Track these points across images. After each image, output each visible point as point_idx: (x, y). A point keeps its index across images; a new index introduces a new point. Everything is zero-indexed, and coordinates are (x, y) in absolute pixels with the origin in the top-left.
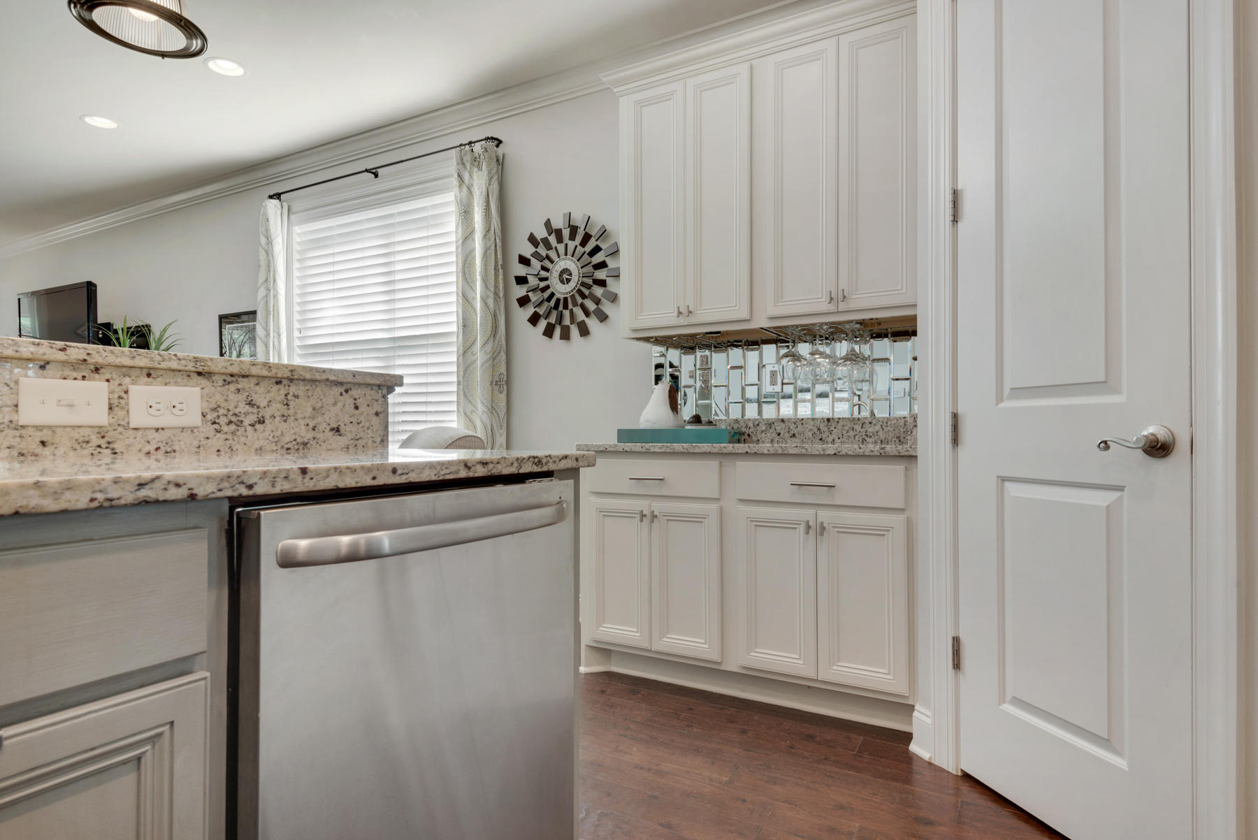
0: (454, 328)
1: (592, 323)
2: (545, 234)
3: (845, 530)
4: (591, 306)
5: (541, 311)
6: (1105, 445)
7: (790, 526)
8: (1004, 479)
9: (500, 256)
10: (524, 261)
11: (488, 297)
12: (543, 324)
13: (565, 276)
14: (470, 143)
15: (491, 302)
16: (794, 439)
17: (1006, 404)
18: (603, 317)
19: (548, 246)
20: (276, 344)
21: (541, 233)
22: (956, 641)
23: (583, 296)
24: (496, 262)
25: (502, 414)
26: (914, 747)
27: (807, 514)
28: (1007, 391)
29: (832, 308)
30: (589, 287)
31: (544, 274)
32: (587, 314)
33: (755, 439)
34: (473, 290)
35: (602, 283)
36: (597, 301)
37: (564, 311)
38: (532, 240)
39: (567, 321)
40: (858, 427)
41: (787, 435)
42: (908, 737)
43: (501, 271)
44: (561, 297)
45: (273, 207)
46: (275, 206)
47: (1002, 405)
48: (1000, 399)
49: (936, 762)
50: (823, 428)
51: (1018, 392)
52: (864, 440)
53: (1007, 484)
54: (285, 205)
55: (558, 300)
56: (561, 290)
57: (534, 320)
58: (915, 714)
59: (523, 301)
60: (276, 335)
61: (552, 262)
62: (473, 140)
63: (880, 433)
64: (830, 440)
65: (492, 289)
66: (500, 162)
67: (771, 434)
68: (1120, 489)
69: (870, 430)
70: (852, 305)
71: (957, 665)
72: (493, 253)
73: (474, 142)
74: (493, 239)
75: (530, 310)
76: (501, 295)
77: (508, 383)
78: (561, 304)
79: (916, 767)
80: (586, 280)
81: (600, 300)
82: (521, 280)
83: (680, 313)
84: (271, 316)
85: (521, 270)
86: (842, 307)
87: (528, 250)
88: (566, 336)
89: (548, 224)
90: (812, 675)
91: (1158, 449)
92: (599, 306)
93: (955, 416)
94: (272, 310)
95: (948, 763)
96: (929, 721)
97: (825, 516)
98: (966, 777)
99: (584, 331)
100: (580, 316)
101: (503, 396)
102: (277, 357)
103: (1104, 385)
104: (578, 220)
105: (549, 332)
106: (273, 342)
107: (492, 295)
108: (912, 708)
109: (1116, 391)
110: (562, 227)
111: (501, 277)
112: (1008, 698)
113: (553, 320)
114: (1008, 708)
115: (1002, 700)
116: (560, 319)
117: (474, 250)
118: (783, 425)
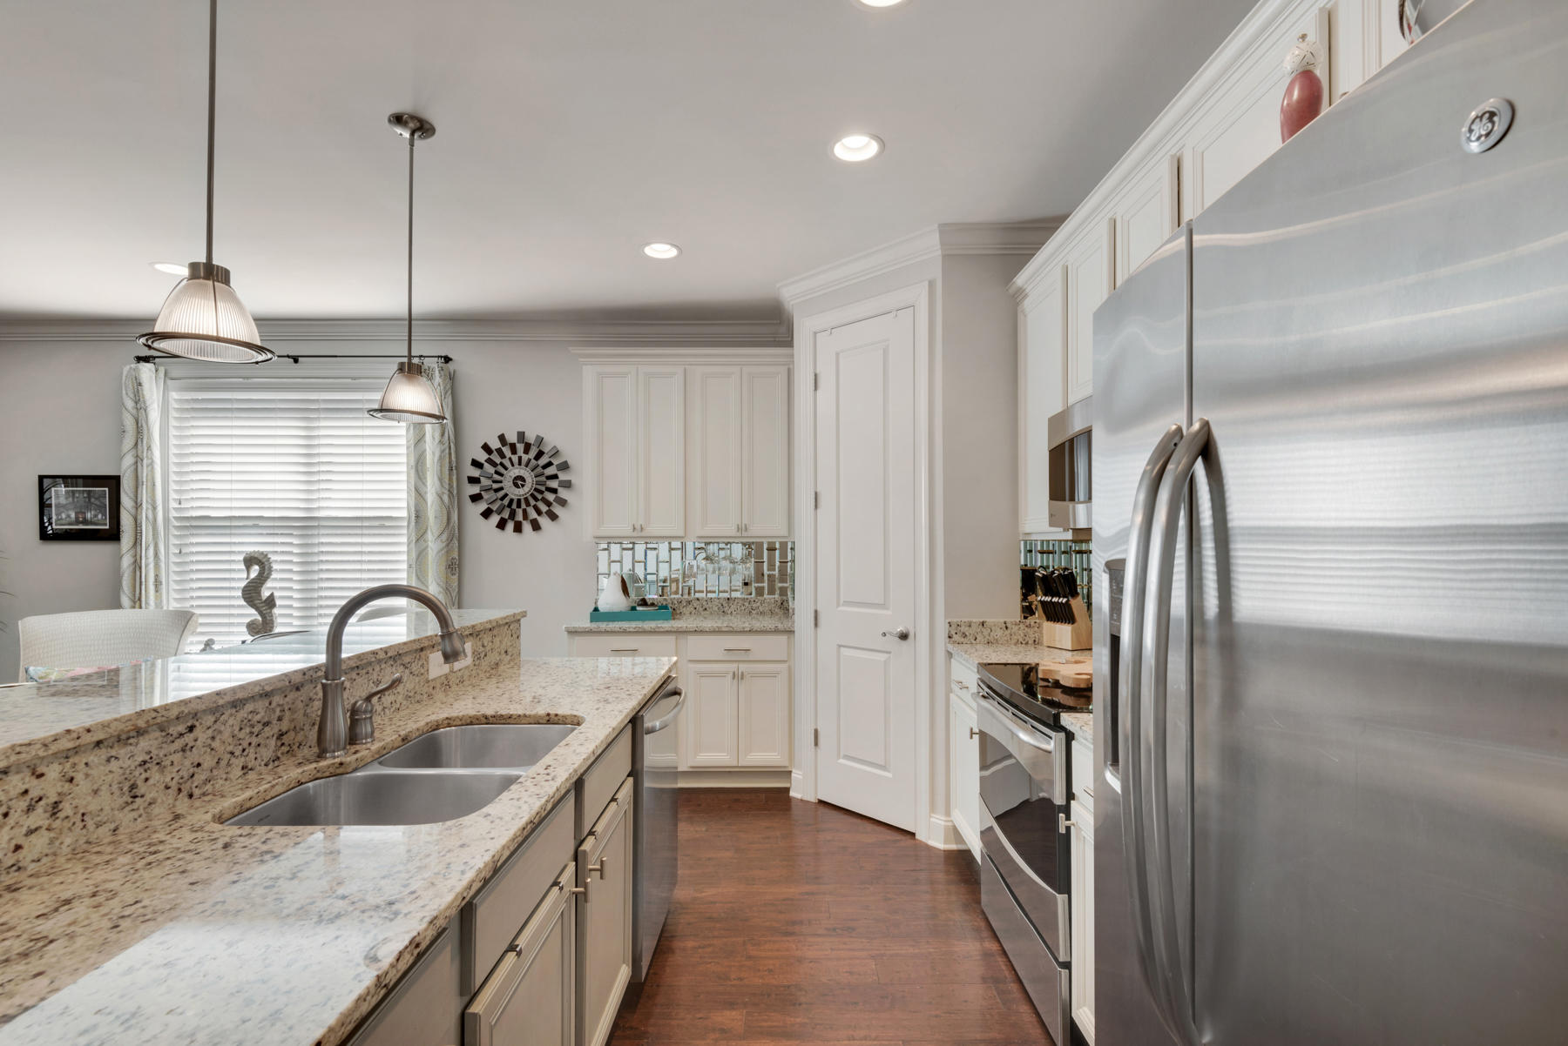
0: (404, 514)
1: (544, 521)
2: (498, 445)
3: (755, 675)
4: (544, 508)
5: (494, 507)
6: (884, 634)
7: (722, 675)
8: (840, 646)
9: (453, 459)
10: (476, 464)
11: (443, 493)
12: (495, 519)
13: (518, 481)
14: (421, 356)
15: (446, 498)
16: (705, 612)
17: (841, 608)
18: (553, 517)
19: (502, 455)
20: (150, 516)
21: (495, 444)
22: (816, 731)
23: (536, 499)
24: (450, 462)
25: (454, 594)
26: (792, 794)
27: (732, 667)
28: (841, 602)
29: (739, 534)
30: (541, 492)
31: (497, 477)
32: (539, 512)
33: (678, 612)
34: (424, 483)
35: (554, 491)
36: (549, 504)
37: (517, 510)
38: (486, 448)
39: (519, 517)
40: (747, 604)
41: (701, 609)
42: (787, 790)
43: (455, 471)
44: (515, 498)
45: (147, 371)
46: (150, 370)
47: (840, 609)
48: (838, 605)
49: (805, 798)
50: (725, 605)
51: (847, 603)
52: (750, 612)
53: (842, 649)
54: (162, 370)
55: (512, 500)
56: (515, 493)
57: (486, 514)
58: (793, 775)
59: (476, 498)
60: (150, 507)
61: (506, 469)
62: (424, 355)
63: (760, 608)
64: (729, 612)
65: (447, 487)
66: (452, 378)
67: (690, 608)
68: (890, 653)
69: (754, 605)
70: (749, 534)
71: (816, 744)
72: (447, 456)
73: (425, 357)
74: (447, 444)
75: (483, 506)
76: (455, 492)
77: (460, 566)
78: (513, 505)
79: (793, 804)
80: (539, 487)
81: (551, 504)
82: (473, 480)
83: (634, 529)
84: (144, 486)
85: (476, 473)
86: (744, 534)
87: (482, 457)
88: (518, 528)
89: (502, 438)
90: (735, 764)
91: (904, 637)
92: (551, 508)
93: (816, 612)
94: (145, 480)
95: (812, 798)
96: (801, 777)
97: (743, 667)
98: (821, 802)
99: (536, 526)
100: (533, 514)
101: (456, 577)
102: (151, 530)
103: (883, 606)
104: (531, 437)
105: (501, 525)
106: (146, 514)
107: (447, 492)
108: (790, 772)
109: (887, 609)
110: (516, 441)
111: (454, 477)
112: (842, 754)
113: (506, 514)
114: (842, 761)
115: (839, 757)
116: (513, 515)
117: (425, 450)
118: (698, 602)
